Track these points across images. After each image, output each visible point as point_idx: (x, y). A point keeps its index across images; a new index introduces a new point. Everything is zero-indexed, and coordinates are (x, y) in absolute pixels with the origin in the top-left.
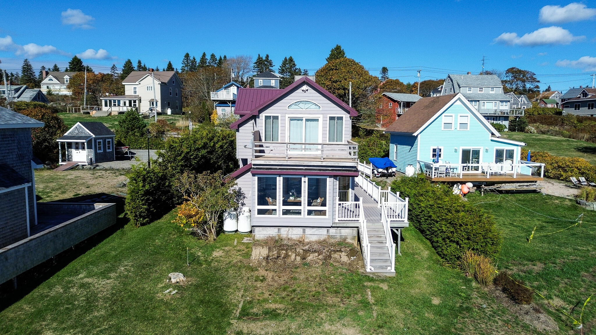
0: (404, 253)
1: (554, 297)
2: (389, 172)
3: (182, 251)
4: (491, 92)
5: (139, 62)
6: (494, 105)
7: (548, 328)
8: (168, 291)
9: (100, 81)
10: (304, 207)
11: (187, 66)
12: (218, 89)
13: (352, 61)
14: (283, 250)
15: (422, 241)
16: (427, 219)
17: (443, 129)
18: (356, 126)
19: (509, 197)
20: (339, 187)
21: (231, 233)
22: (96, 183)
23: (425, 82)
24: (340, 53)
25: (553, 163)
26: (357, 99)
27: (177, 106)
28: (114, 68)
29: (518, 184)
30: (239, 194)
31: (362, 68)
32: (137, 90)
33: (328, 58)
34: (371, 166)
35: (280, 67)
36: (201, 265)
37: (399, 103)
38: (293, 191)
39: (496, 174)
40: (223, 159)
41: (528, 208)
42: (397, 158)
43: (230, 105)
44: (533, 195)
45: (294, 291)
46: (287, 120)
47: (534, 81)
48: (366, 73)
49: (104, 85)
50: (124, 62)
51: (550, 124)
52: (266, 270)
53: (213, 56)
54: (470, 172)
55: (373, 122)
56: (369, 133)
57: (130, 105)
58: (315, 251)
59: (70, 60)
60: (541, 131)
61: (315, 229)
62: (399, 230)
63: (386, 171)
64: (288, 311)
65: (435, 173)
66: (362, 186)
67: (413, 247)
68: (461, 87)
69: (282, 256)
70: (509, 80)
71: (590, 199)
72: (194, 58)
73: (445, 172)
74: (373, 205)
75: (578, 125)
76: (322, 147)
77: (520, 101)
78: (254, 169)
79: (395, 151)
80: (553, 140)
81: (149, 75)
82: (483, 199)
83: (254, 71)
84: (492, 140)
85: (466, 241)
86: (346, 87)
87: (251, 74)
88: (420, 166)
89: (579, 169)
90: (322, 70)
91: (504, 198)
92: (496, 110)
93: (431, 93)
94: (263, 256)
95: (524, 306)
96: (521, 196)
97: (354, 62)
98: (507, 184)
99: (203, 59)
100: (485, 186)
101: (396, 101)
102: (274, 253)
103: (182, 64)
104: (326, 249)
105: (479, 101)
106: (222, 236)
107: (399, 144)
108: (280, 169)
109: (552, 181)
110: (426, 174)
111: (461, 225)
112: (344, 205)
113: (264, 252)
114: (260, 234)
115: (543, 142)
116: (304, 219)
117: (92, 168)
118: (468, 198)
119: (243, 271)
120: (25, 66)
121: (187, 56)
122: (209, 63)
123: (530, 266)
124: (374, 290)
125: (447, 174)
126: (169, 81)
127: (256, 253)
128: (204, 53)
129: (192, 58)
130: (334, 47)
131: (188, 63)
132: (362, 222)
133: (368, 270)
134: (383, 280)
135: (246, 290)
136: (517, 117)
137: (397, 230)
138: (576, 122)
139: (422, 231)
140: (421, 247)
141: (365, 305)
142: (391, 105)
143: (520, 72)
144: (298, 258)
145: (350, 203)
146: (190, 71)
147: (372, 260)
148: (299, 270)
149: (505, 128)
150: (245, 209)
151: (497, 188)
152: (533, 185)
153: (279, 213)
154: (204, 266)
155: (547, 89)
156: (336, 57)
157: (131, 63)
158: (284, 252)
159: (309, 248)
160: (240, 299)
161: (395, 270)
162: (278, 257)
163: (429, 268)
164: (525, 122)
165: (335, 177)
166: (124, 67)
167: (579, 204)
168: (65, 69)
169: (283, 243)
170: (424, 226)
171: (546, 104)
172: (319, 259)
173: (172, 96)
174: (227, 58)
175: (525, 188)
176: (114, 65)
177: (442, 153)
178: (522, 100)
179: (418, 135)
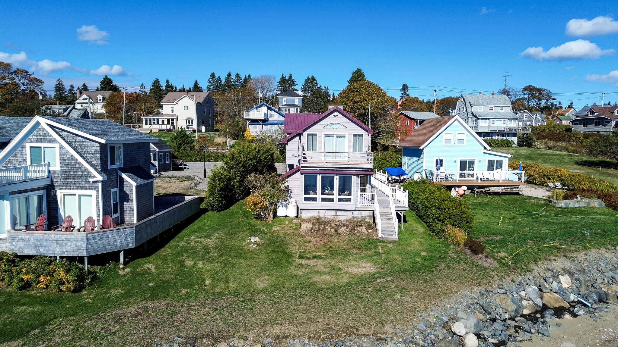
0: (406, 229)
1: (502, 252)
2: (401, 179)
3: (251, 227)
4: (501, 111)
5: (167, 82)
6: (503, 123)
7: (491, 266)
8: (251, 245)
9: (135, 101)
10: (336, 196)
11: (212, 85)
12: (249, 109)
13: (371, 84)
14: (322, 225)
15: (420, 223)
16: (424, 208)
17: (444, 143)
18: (376, 142)
19: (497, 198)
20: (360, 182)
21: (282, 218)
22: (169, 186)
23: (444, 99)
24: (361, 75)
25: (540, 172)
26: (376, 117)
27: (210, 124)
28: (142, 86)
29: (504, 187)
30: (288, 190)
31: (380, 90)
32: (174, 109)
33: (349, 80)
34: (386, 175)
35: (303, 86)
36: (267, 234)
37: (415, 121)
38: (328, 186)
39: (487, 180)
40: (266, 168)
41: (509, 205)
42: (408, 168)
43: (262, 123)
44: (516, 196)
45: (331, 247)
46: (323, 136)
47: (550, 99)
48: (384, 94)
49: (139, 104)
50: (152, 82)
51: (558, 140)
52: (312, 237)
53: (238, 75)
54: (467, 178)
55: (391, 139)
56: (385, 148)
57: (168, 123)
58: (344, 226)
59: (101, 79)
60: (548, 147)
61: (343, 212)
62: (402, 213)
63: (398, 178)
64: (328, 256)
65: (436, 178)
66: (378, 187)
67: (413, 226)
68: (472, 106)
69: (322, 229)
70: (525, 97)
71: (559, 198)
72: (219, 78)
73: (444, 178)
74: (386, 198)
75: (584, 141)
76: (349, 155)
77: (534, 118)
78: (302, 169)
79: (407, 162)
80: (556, 155)
81: (185, 96)
82: (475, 199)
83: (277, 89)
84: (484, 153)
85: (448, 220)
86: (366, 107)
87: (274, 93)
88: (426, 173)
89: (559, 177)
90: (344, 92)
91: (492, 199)
92: (504, 128)
93: (450, 111)
94: (308, 228)
95: (479, 255)
96: (505, 197)
97: (373, 84)
98: (494, 188)
99: (228, 78)
100: (477, 189)
101: (413, 119)
102: (316, 227)
103: (208, 83)
104: (351, 224)
105: (489, 119)
106: (276, 219)
107: (410, 156)
108: (319, 170)
109: (537, 187)
110: (430, 180)
111: (445, 209)
112: (364, 195)
113: (309, 226)
114: (306, 215)
115: (546, 157)
116: (336, 204)
117: (158, 176)
118: (464, 198)
119: (296, 237)
120: (58, 86)
121: (213, 75)
122: (234, 82)
123: (494, 237)
124: (383, 247)
125: (446, 179)
126: (203, 102)
127: (303, 226)
128: (230, 72)
129: (217, 77)
130: (355, 70)
131: (213, 82)
132: (376, 206)
133: (380, 236)
134: (390, 242)
135: (300, 246)
136: (525, 134)
137: (401, 213)
138: (582, 138)
139: (421, 217)
140: (419, 227)
141: (378, 254)
142: (408, 122)
143: (536, 89)
144: (332, 230)
145: (368, 194)
146: (215, 90)
147: (382, 231)
148: (333, 237)
149: (513, 144)
150: (293, 200)
151: (487, 190)
152: (516, 188)
153: (319, 200)
154: (269, 235)
155: (569, 105)
156: (357, 79)
157: (159, 82)
158: (323, 226)
159: (340, 223)
160: (297, 251)
161: (398, 236)
162: (319, 230)
163: (423, 238)
164: (532, 138)
165: (357, 175)
166: (152, 86)
167: (550, 202)
168: (96, 88)
169: (322, 220)
170: (422, 213)
171: (561, 121)
172: (347, 231)
173: (205, 115)
174: (252, 77)
175: (509, 191)
176: (143, 84)
177: (443, 163)
178: (536, 117)
179: (424, 148)
